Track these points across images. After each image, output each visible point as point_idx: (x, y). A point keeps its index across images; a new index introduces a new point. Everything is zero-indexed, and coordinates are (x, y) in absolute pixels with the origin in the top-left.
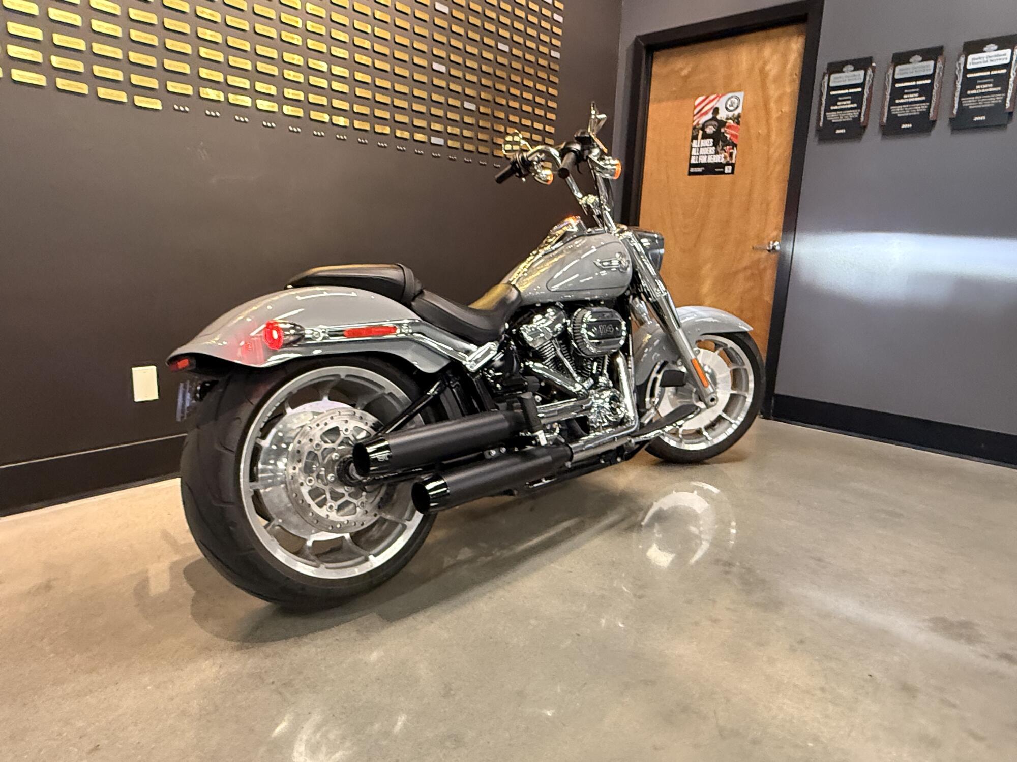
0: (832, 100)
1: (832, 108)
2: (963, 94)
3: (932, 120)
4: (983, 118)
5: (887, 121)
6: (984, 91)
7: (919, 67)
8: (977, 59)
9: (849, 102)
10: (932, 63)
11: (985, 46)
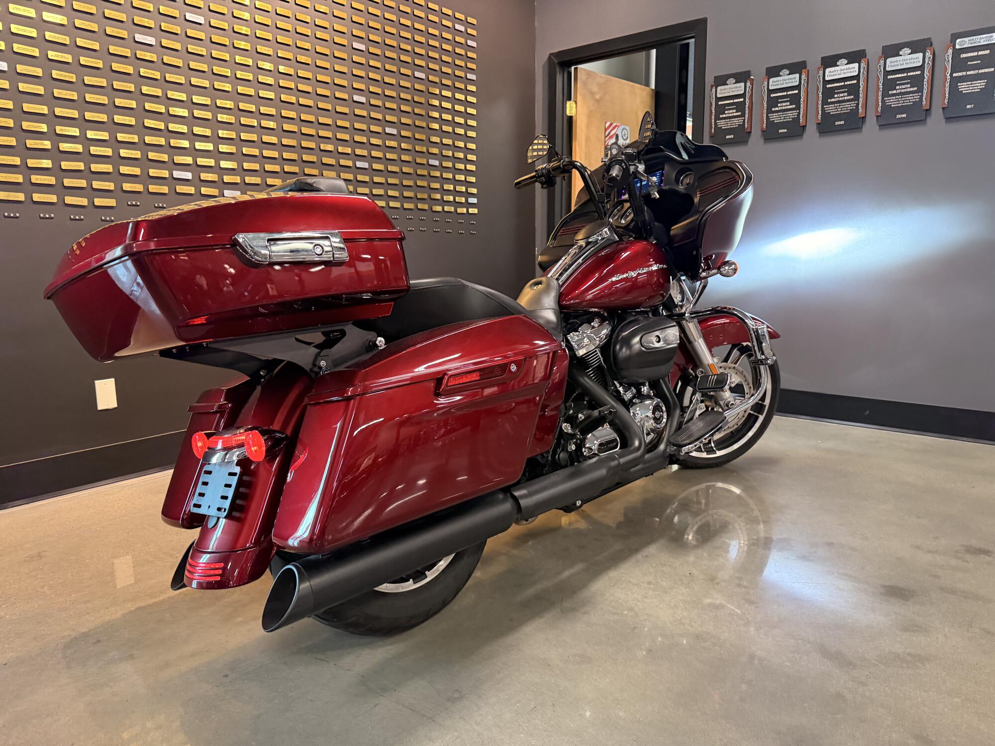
0: (721, 110)
1: (721, 116)
2: (825, 102)
3: (801, 125)
4: (842, 122)
5: (766, 126)
6: (841, 99)
7: (787, 80)
8: (833, 72)
9: (735, 111)
10: (797, 76)
11: (838, 61)
